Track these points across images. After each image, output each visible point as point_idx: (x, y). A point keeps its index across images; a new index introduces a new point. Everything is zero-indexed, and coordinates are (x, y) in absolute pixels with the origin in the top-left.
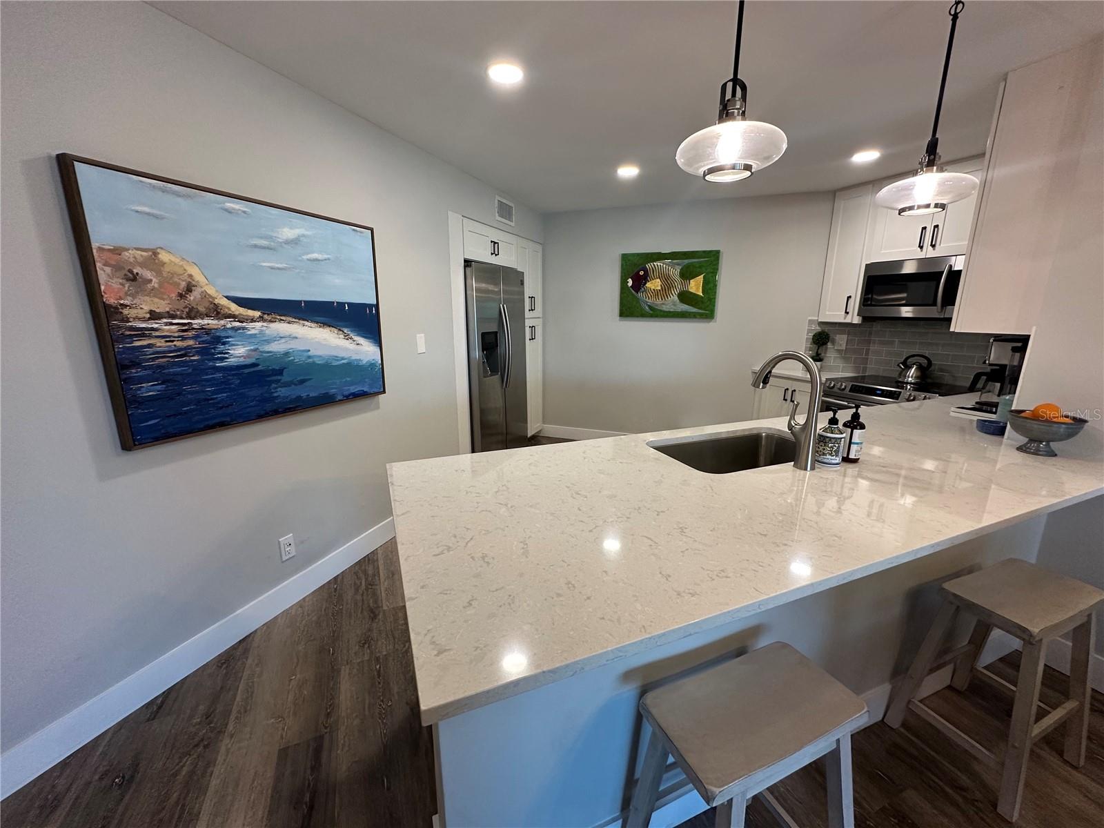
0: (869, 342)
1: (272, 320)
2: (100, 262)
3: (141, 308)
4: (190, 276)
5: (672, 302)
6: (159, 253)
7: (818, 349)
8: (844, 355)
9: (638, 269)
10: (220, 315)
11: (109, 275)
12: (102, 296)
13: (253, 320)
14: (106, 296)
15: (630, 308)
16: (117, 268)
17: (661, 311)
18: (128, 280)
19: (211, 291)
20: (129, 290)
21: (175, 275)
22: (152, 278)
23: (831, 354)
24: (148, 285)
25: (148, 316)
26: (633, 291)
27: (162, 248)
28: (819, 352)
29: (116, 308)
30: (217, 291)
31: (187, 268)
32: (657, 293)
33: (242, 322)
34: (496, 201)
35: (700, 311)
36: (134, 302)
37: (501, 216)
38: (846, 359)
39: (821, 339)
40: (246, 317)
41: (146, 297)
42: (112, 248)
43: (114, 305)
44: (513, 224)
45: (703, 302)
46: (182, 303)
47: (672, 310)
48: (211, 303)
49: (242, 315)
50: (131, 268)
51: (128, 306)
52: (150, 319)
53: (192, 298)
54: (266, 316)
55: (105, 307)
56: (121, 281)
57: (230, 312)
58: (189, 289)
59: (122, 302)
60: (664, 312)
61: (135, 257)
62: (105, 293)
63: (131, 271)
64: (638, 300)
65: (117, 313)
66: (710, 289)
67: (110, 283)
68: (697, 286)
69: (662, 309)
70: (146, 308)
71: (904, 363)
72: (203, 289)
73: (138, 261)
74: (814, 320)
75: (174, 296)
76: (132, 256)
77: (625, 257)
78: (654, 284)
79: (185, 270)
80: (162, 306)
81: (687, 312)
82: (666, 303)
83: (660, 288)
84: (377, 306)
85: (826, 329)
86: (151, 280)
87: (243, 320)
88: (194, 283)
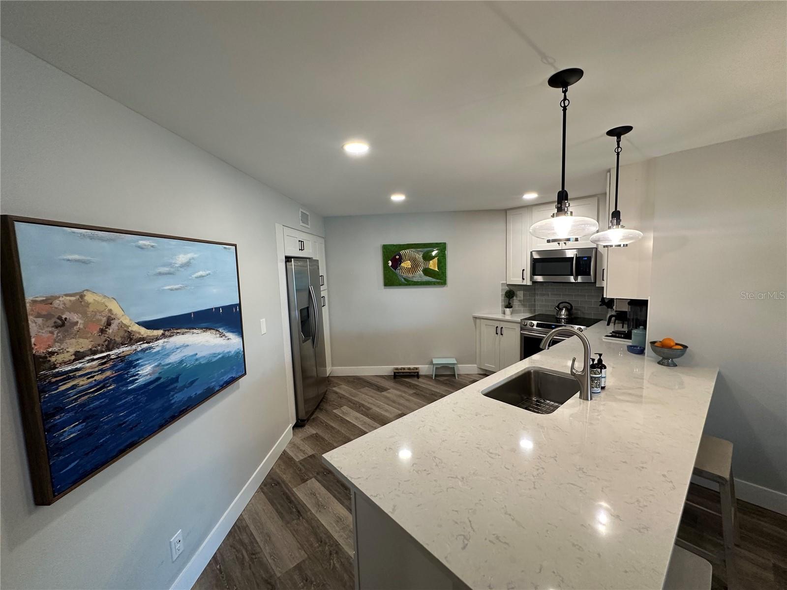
0: (535, 294)
1: (172, 334)
2: (32, 315)
3: (68, 352)
4: (110, 311)
5: (419, 275)
6: (85, 295)
7: (509, 300)
8: (523, 303)
9: (395, 254)
10: (132, 341)
11: (40, 326)
12: (33, 348)
13: (157, 339)
14: (36, 348)
15: (391, 280)
16: (47, 317)
17: (412, 281)
18: (57, 327)
19: (126, 321)
20: (57, 337)
21: (98, 313)
22: (78, 320)
23: (516, 302)
24: (75, 328)
25: (73, 357)
26: (392, 269)
27: (87, 290)
28: (510, 302)
29: (46, 357)
30: (130, 320)
31: (107, 304)
32: (408, 270)
33: (148, 343)
34: (300, 212)
35: (438, 281)
36: (62, 347)
37: (303, 222)
38: (524, 306)
39: (510, 294)
40: (152, 338)
41: (74, 340)
42: (44, 298)
43: (43, 355)
44: (309, 227)
45: (439, 275)
46: (103, 338)
47: (419, 281)
48: (126, 331)
49: (149, 336)
50: (60, 315)
51: (56, 352)
52: (75, 360)
53: (110, 331)
54: (167, 333)
55: (34, 358)
56: (50, 329)
57: (140, 336)
58: (109, 324)
59: (50, 350)
60: (415, 282)
61: (64, 304)
62: (35, 345)
63: (60, 318)
64: (396, 275)
65: (44, 362)
66: (442, 266)
67: (40, 334)
68: (434, 264)
69: (412, 280)
70: (72, 350)
71: (558, 307)
72: (120, 321)
73: (67, 306)
74: (504, 283)
75: (96, 332)
76: (62, 303)
77: (385, 247)
78: (406, 264)
79: (106, 306)
80: (84, 345)
81: (429, 281)
82: (414, 276)
83: (410, 267)
84: (240, 305)
85: (512, 288)
86: (77, 322)
87: (149, 341)
88: (112, 316)
